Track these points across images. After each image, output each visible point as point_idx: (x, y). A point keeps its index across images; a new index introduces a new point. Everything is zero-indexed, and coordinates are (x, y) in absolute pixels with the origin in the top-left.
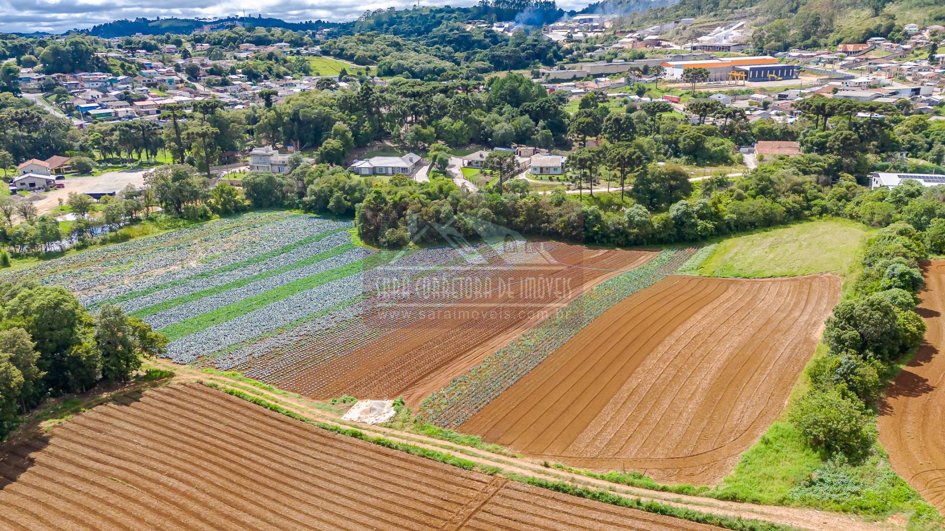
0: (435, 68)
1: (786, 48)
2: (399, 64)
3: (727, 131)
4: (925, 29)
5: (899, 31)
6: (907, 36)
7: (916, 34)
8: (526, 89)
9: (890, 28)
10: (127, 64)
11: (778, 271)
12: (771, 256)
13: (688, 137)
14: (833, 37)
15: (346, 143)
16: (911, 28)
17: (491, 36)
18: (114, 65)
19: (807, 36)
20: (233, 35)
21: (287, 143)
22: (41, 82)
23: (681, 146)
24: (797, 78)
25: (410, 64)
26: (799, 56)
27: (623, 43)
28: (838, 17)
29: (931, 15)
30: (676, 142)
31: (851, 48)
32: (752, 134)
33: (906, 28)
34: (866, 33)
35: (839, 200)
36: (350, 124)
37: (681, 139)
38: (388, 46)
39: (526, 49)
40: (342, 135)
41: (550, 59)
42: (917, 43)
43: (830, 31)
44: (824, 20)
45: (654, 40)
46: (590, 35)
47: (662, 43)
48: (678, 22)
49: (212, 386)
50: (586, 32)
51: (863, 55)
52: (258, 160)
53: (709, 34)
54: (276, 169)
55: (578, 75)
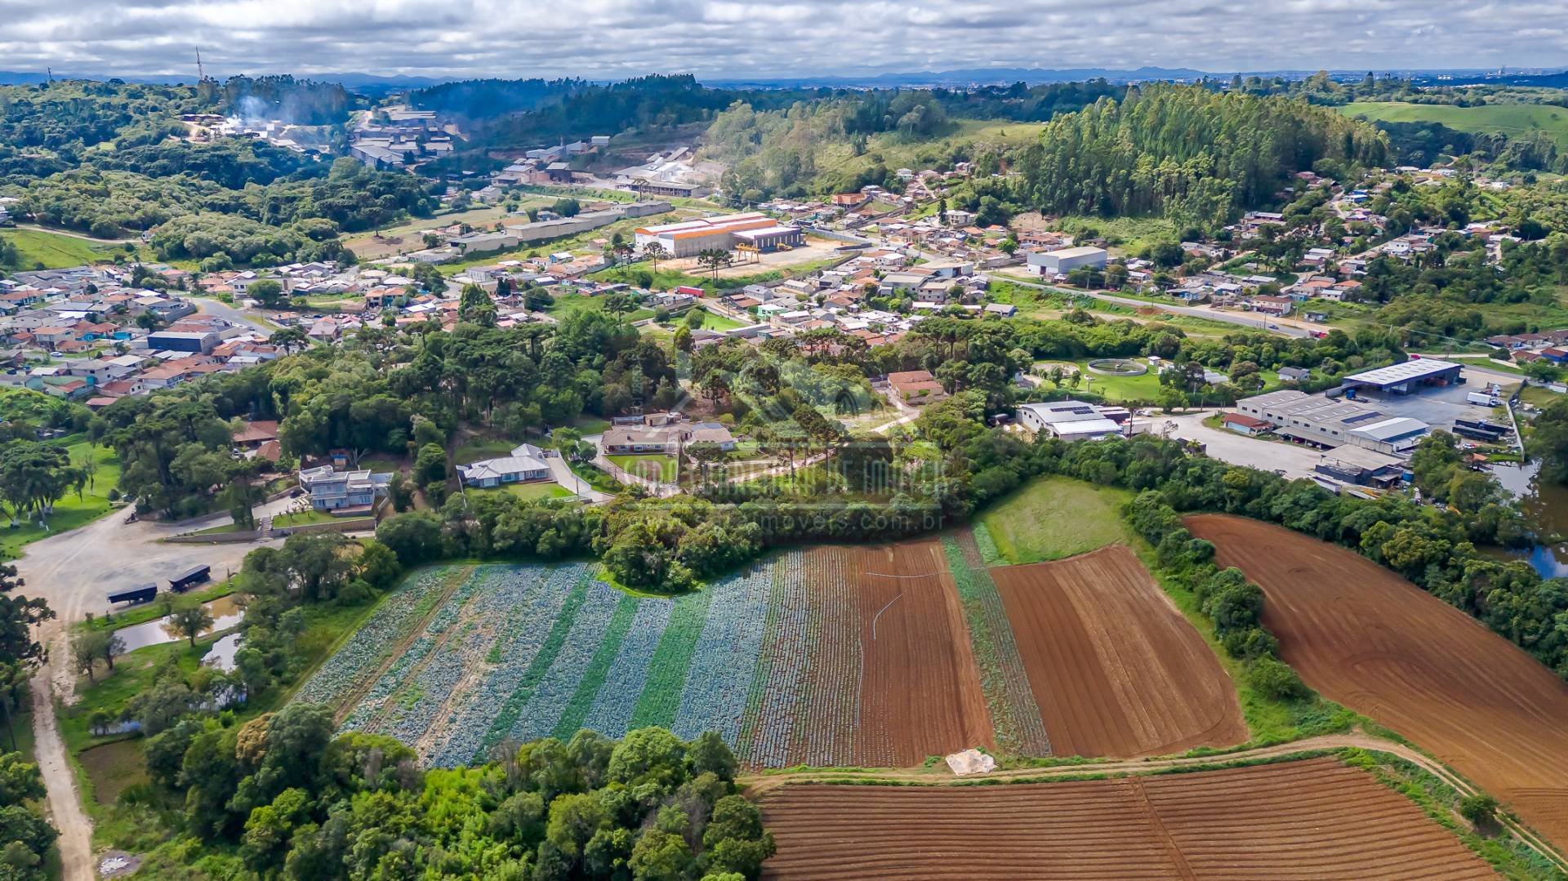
0: (267, 241)
1: (767, 196)
2: (200, 240)
4: (917, 174)
5: (893, 178)
6: (903, 184)
7: (912, 182)
9: (882, 173)
11: (1070, 547)
12: (1050, 530)
14: (819, 183)
16: (904, 173)
17: (265, 154)
24: (805, 245)
25: (221, 239)
26: (790, 211)
27: (513, 172)
28: (817, 154)
29: (918, 156)
31: (846, 199)
33: (899, 174)
38: (141, 199)
41: (424, 206)
42: (917, 194)
43: (814, 174)
44: (803, 158)
45: (564, 170)
46: (429, 147)
47: (576, 175)
48: (587, 141)
49: (807, 783)
50: (420, 142)
51: (862, 209)
52: (324, 491)
53: (641, 163)
54: (356, 500)
55: (507, 244)
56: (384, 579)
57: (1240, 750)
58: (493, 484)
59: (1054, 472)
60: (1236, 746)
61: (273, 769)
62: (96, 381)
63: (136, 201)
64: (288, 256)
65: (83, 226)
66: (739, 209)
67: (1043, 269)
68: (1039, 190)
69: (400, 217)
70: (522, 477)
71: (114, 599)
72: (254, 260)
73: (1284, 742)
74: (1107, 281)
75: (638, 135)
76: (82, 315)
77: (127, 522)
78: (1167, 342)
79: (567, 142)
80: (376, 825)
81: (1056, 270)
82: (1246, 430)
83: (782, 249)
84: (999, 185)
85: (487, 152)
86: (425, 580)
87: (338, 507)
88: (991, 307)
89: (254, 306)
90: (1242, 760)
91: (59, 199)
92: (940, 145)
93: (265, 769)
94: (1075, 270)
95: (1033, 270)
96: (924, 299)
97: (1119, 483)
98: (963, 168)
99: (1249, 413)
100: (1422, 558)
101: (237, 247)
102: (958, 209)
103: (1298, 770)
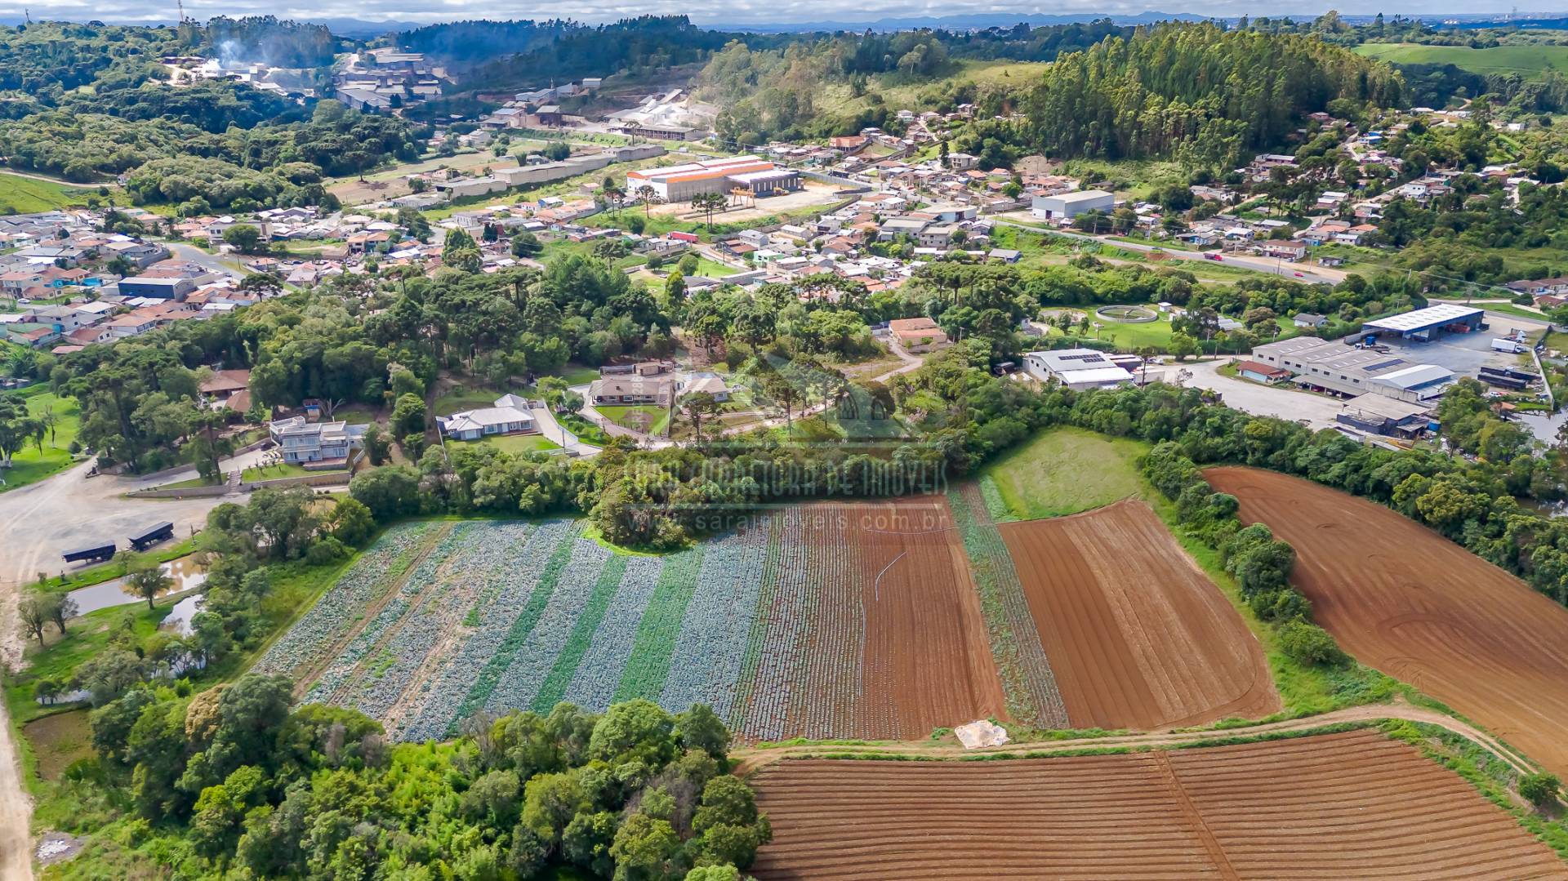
0: (246, 185)
1: (763, 139)
2: (176, 183)
4: (918, 116)
5: (893, 120)
6: (904, 127)
7: (913, 124)
9: (882, 115)
11: (1082, 502)
14: (816, 126)
16: (904, 115)
17: (247, 97)
25: (198, 183)
26: (788, 153)
28: (815, 95)
29: (919, 97)
31: (845, 142)
34: (855, 121)
38: (117, 141)
41: (410, 150)
42: (918, 137)
43: (812, 116)
44: (801, 100)
45: (554, 114)
46: (416, 90)
47: (566, 118)
48: (578, 83)
49: (806, 758)
50: (407, 85)
51: (861, 151)
52: (296, 443)
53: (633, 106)
54: (330, 452)
55: (495, 189)
56: (358, 537)
57: (1272, 721)
58: (475, 436)
59: (1064, 423)
60: (1268, 717)
61: (226, 745)
62: (62, 329)
63: (111, 143)
64: (268, 200)
65: (56, 170)
66: (735, 152)
67: (1049, 214)
68: (1044, 132)
69: (385, 161)
70: (505, 429)
71: (70, 558)
72: (233, 205)
73: (1320, 713)
74: (1115, 225)
75: (631, 76)
76: (51, 260)
77: (88, 477)
78: (1178, 288)
79: (557, 85)
80: (336, 807)
81: (1062, 215)
82: (1263, 379)
83: (779, 194)
84: (1003, 126)
85: (476, 94)
86: (401, 538)
87: (310, 460)
88: (995, 252)
89: (231, 251)
90: (1275, 732)
91: (31, 141)
92: (942, 84)
93: (216, 746)
94: (1082, 215)
95: (1038, 214)
96: (926, 244)
97: (1133, 434)
98: (965, 110)
99: (1265, 361)
100: (1460, 513)
101: (215, 191)
102: (960, 151)
103: (1337, 743)
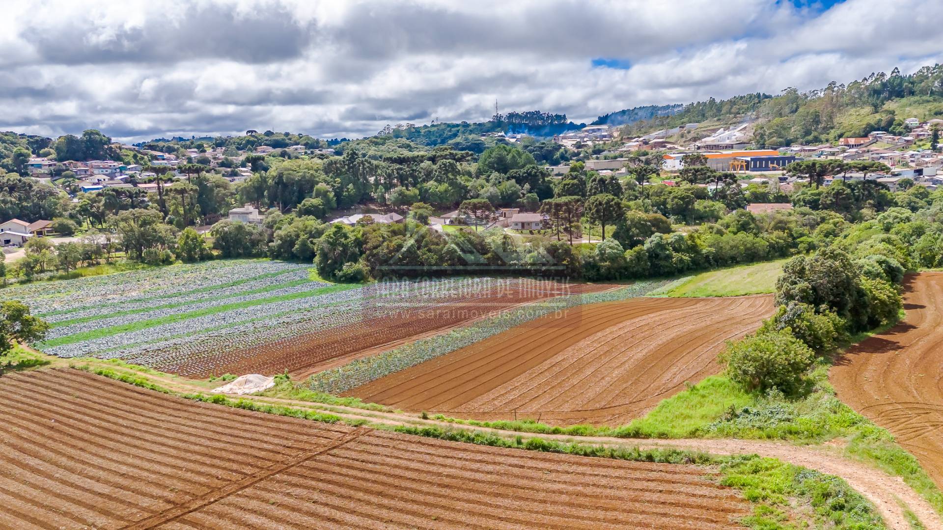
1: (788, 144)
3: (720, 196)
4: (926, 123)
5: (900, 125)
6: (909, 130)
7: (917, 127)
8: (514, 157)
9: (890, 123)
10: (139, 155)
11: (754, 290)
12: (749, 280)
13: (675, 197)
14: (834, 132)
15: (327, 201)
16: (912, 122)
18: (127, 155)
19: (807, 133)
20: (252, 139)
21: (271, 205)
22: (52, 168)
23: (669, 206)
26: (801, 151)
27: (629, 147)
28: (838, 115)
29: (930, 111)
30: (664, 203)
31: (852, 141)
32: (745, 199)
33: (907, 122)
34: (866, 127)
35: (826, 236)
36: (333, 186)
37: (669, 200)
39: (534, 151)
40: (323, 194)
42: (918, 135)
43: (831, 127)
44: (824, 118)
48: (683, 127)
79: (669, 128)
83: (774, 169)
